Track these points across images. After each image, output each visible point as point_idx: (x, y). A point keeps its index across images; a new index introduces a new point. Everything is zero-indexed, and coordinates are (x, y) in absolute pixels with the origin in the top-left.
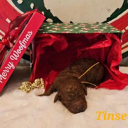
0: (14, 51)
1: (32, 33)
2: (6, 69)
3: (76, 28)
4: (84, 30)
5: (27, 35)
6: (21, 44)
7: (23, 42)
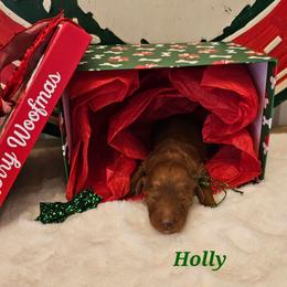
0: (17, 125)
1: (59, 78)
3: (166, 54)
4: (185, 58)
6: (33, 107)
7: (37, 101)
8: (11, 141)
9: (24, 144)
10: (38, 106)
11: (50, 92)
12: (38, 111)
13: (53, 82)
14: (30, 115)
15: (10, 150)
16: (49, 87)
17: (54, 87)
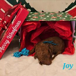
0: (9, 33)
2: (4, 44)
5: (18, 23)
6: (14, 29)
7: (15, 27)
8: (8, 37)
9: (11, 38)
10: (15, 29)
11: (18, 25)
12: (15, 30)
13: (19, 23)
14: (13, 31)
15: (7, 39)
16: (18, 24)
17: (19, 24)
